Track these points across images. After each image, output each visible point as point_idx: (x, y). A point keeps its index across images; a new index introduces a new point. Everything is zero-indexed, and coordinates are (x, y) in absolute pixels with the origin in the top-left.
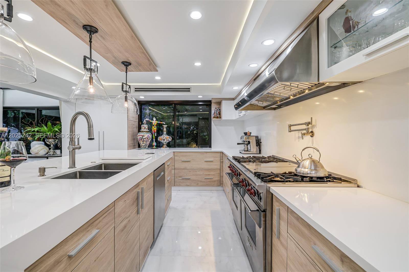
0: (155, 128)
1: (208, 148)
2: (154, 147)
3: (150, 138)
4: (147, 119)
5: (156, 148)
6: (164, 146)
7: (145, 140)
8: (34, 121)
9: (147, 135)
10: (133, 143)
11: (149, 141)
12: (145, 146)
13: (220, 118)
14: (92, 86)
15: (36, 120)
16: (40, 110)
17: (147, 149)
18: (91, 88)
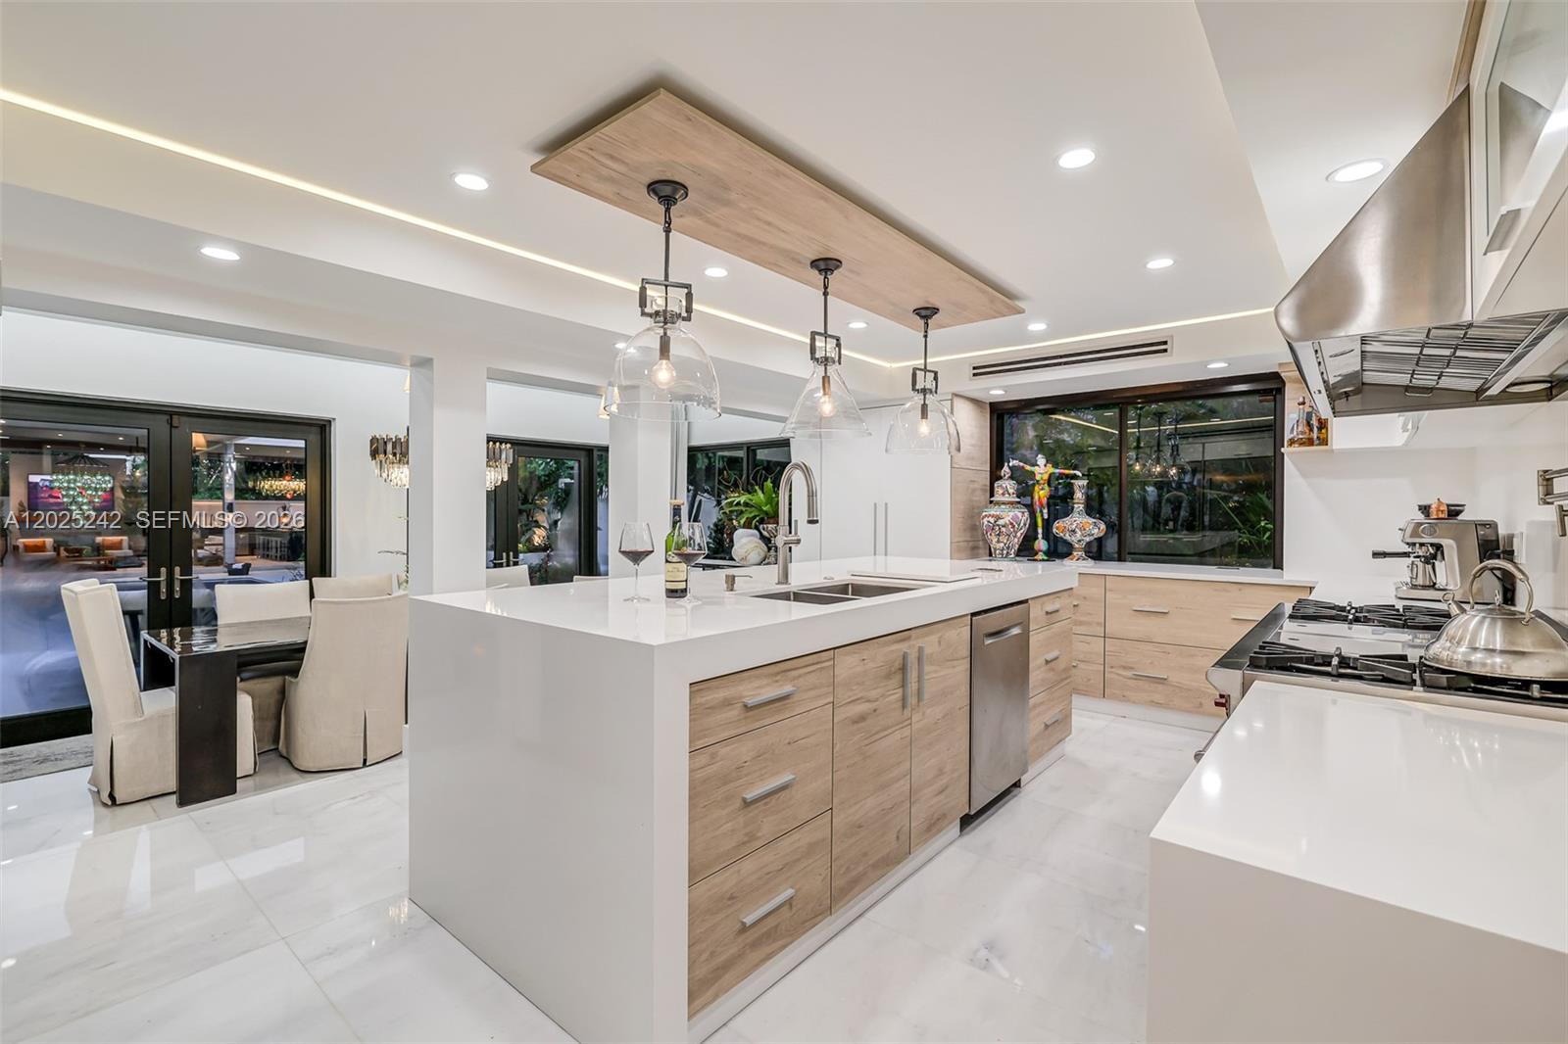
0: (1042, 492)
1: (1270, 570)
2: (1041, 556)
3: (1022, 524)
4: (1015, 462)
5: (1046, 558)
6: (1075, 553)
7: (1003, 529)
8: (741, 478)
9: (1011, 514)
10: (969, 539)
11: (1019, 534)
12: (1005, 552)
13: (1324, 442)
14: (826, 398)
15: (744, 476)
16: (751, 448)
17: (1012, 560)
18: (825, 402)
